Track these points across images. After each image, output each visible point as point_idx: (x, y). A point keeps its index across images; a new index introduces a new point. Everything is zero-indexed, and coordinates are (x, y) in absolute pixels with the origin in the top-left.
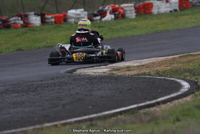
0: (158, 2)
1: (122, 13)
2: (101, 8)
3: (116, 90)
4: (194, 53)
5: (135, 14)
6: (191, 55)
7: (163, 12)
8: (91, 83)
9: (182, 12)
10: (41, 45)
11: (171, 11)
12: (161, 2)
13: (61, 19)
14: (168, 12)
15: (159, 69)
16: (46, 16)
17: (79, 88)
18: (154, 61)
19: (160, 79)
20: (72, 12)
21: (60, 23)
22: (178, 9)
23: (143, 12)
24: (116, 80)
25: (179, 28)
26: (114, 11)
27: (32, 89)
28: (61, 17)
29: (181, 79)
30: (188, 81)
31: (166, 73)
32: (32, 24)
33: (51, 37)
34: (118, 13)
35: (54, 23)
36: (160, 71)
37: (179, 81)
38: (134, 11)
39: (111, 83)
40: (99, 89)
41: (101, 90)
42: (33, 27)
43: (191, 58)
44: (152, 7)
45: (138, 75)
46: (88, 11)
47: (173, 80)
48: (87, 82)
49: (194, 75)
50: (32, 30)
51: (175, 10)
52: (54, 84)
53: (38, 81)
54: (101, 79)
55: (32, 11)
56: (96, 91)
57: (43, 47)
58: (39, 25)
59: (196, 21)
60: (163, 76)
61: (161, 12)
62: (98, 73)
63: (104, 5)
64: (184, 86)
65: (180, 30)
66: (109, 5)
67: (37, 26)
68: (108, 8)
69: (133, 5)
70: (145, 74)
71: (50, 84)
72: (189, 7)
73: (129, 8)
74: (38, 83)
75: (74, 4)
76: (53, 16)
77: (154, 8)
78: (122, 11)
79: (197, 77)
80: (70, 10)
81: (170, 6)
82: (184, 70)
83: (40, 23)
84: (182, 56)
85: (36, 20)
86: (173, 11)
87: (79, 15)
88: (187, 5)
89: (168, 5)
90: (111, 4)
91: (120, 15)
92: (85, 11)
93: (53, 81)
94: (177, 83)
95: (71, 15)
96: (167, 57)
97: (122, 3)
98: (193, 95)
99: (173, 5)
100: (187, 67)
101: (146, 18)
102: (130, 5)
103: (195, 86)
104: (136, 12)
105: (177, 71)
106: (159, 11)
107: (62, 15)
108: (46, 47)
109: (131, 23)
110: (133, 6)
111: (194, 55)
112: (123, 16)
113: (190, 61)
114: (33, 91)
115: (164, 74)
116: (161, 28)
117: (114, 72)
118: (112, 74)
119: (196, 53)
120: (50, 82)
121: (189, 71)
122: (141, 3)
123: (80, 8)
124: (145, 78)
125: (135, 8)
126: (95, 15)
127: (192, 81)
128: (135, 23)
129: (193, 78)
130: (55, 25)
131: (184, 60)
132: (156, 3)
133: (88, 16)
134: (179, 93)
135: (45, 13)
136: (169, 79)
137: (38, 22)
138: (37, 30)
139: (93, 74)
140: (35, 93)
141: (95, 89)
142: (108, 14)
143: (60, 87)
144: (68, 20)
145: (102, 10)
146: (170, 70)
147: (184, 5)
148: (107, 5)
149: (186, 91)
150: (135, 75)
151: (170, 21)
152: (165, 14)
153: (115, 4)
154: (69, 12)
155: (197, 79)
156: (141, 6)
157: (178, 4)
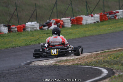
0: (86, 17)
1: (62, 24)
2: (48, 21)
3: (59, 75)
4: (110, 50)
5: (71, 25)
6: (108, 52)
7: (89, 23)
8: (42, 71)
9: (102, 23)
10: (8, 46)
11: (95, 23)
12: (88, 16)
13: (22, 29)
14: (93, 23)
15: (87, 61)
16: (12, 27)
17: (34, 74)
18: (84, 56)
19: (88, 68)
20: (28, 24)
21: (21, 31)
22: (99, 21)
23: (76, 23)
24: (59, 68)
25: (100, 33)
26: (57, 23)
27: (3, 76)
28: (22, 27)
29: (102, 67)
30: (107, 69)
31: (92, 64)
32: (2, 32)
33: (15, 41)
34: (59, 24)
35: (17, 31)
36: (87, 63)
37: (101, 69)
38: (70, 23)
39: (56, 71)
40: (47, 75)
41: (49, 75)
42: (3, 34)
43: (108, 54)
44: (82, 20)
45: (74, 65)
46: (39, 23)
47: (97, 69)
48: (39, 71)
49: (111, 65)
50: (2, 36)
51: (98, 22)
52: (17, 72)
53: (6, 70)
54: (49, 68)
55: (2, 24)
56: (45, 76)
57: (9, 48)
58: (6, 33)
59: (111, 28)
60: (90, 66)
61: (88, 23)
62: (47, 64)
63: (50, 19)
64: (104, 72)
65: (100, 34)
66: (53, 18)
67: (6, 34)
68: (53, 21)
69: (69, 18)
70: (78, 64)
71: (14, 72)
72: (107, 19)
73: (67, 21)
74: (7, 71)
75: (30, 19)
76: (16, 27)
77: (83, 20)
78: (62, 22)
79: (113, 66)
80: (27, 22)
81: (94, 19)
82: (104, 61)
83: (7, 31)
84: (102, 52)
85: (5, 29)
86: (96, 23)
87: (34, 25)
88: (105, 19)
89: (93, 18)
90: (54, 18)
91: (61, 25)
92: (37, 23)
93: (16, 70)
94: (99, 70)
95: (28, 26)
96: (92, 53)
97: (62, 18)
98: (110, 78)
99: (96, 18)
100: (105, 59)
101: (78, 27)
102: (67, 18)
103: (111, 72)
104: (71, 23)
105: (99, 62)
106: (86, 23)
107: (22, 26)
108: (11, 47)
109: (69, 31)
110: (69, 20)
111: (111, 52)
112: (63, 26)
113: (108, 56)
114: (3, 77)
115: (90, 64)
116: (88, 33)
117: (57, 64)
118: (56, 65)
119: (112, 50)
120: (14, 71)
121: (107, 62)
122: (75, 17)
123: (34, 21)
124: (78, 67)
125: (71, 21)
126: (44, 26)
127: (109, 69)
128: (71, 31)
129: (110, 67)
130: (18, 33)
131: (104, 55)
132: (84, 17)
133: (39, 26)
134: (101, 77)
135: (10, 25)
136: (94, 67)
137: (6, 31)
138: (5, 37)
139: (44, 65)
140: (4, 78)
141: (45, 75)
142: (53, 25)
143: (21, 74)
144: (26, 29)
145: (49, 23)
146: (95, 61)
147: (103, 18)
148: (52, 19)
149: (106, 76)
150: (71, 65)
151: (94, 29)
152: (90, 25)
153: (57, 18)
154: (27, 24)
155: (112, 67)
156: (75, 19)
157: (99, 18)
